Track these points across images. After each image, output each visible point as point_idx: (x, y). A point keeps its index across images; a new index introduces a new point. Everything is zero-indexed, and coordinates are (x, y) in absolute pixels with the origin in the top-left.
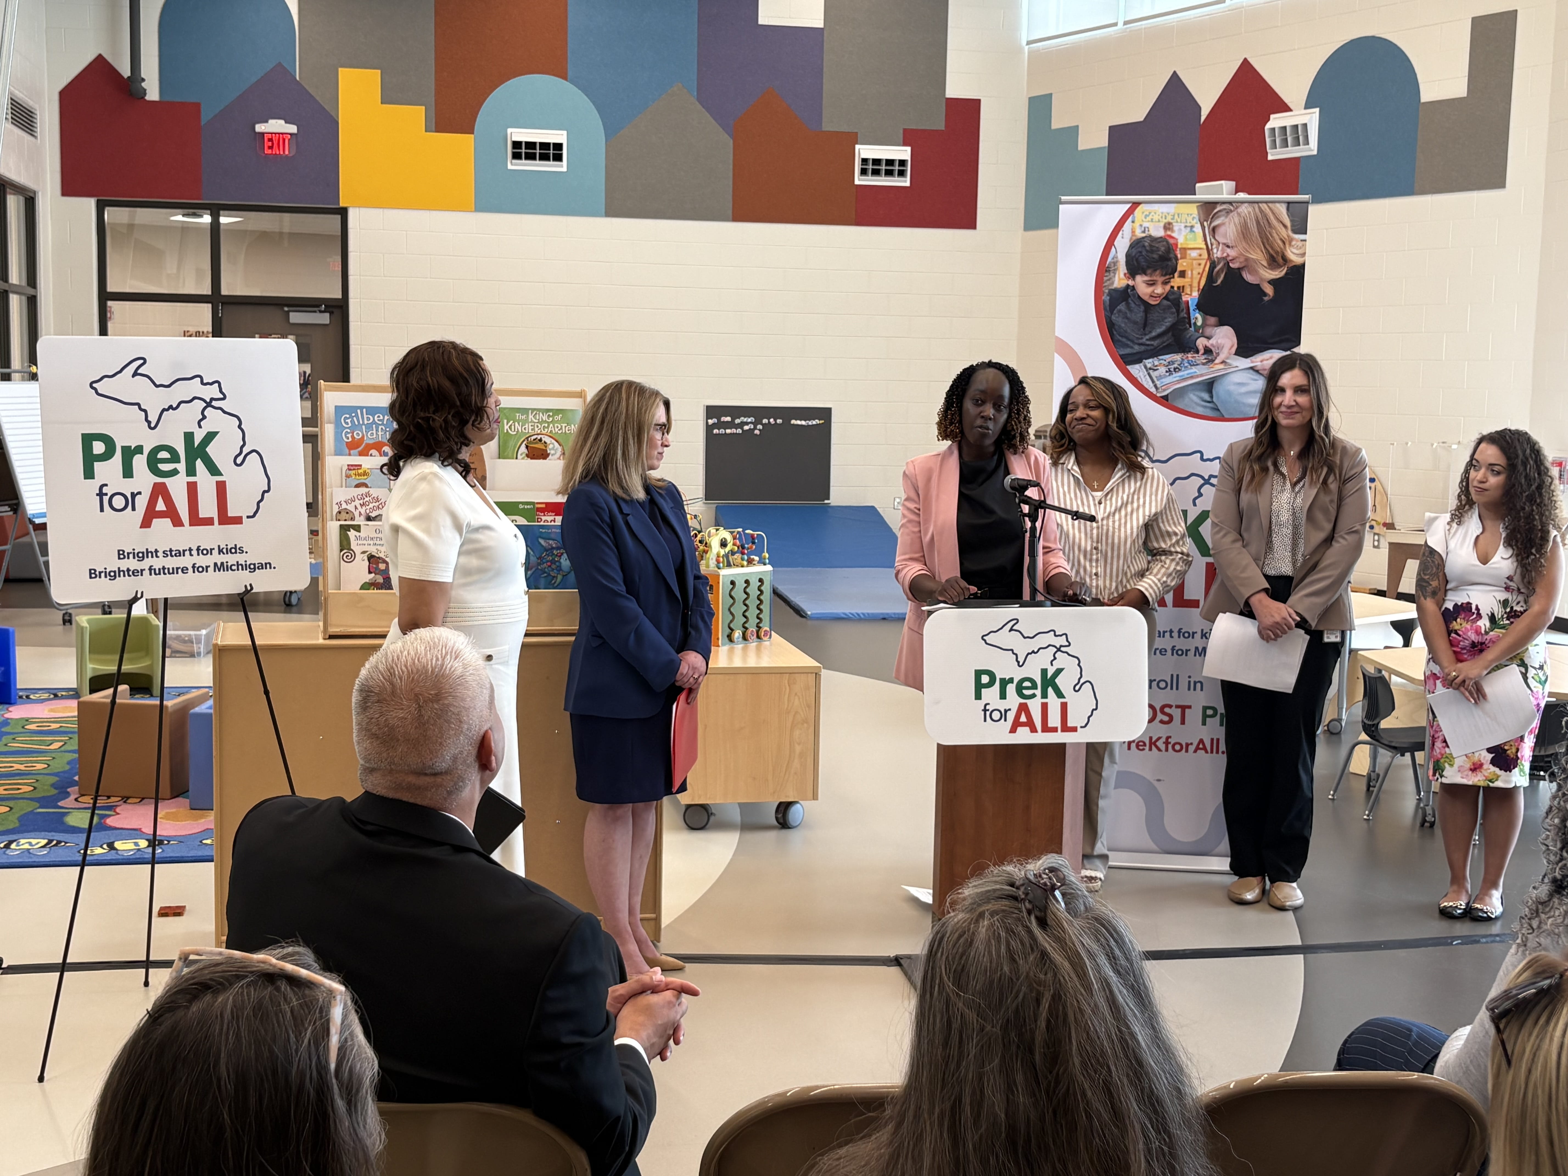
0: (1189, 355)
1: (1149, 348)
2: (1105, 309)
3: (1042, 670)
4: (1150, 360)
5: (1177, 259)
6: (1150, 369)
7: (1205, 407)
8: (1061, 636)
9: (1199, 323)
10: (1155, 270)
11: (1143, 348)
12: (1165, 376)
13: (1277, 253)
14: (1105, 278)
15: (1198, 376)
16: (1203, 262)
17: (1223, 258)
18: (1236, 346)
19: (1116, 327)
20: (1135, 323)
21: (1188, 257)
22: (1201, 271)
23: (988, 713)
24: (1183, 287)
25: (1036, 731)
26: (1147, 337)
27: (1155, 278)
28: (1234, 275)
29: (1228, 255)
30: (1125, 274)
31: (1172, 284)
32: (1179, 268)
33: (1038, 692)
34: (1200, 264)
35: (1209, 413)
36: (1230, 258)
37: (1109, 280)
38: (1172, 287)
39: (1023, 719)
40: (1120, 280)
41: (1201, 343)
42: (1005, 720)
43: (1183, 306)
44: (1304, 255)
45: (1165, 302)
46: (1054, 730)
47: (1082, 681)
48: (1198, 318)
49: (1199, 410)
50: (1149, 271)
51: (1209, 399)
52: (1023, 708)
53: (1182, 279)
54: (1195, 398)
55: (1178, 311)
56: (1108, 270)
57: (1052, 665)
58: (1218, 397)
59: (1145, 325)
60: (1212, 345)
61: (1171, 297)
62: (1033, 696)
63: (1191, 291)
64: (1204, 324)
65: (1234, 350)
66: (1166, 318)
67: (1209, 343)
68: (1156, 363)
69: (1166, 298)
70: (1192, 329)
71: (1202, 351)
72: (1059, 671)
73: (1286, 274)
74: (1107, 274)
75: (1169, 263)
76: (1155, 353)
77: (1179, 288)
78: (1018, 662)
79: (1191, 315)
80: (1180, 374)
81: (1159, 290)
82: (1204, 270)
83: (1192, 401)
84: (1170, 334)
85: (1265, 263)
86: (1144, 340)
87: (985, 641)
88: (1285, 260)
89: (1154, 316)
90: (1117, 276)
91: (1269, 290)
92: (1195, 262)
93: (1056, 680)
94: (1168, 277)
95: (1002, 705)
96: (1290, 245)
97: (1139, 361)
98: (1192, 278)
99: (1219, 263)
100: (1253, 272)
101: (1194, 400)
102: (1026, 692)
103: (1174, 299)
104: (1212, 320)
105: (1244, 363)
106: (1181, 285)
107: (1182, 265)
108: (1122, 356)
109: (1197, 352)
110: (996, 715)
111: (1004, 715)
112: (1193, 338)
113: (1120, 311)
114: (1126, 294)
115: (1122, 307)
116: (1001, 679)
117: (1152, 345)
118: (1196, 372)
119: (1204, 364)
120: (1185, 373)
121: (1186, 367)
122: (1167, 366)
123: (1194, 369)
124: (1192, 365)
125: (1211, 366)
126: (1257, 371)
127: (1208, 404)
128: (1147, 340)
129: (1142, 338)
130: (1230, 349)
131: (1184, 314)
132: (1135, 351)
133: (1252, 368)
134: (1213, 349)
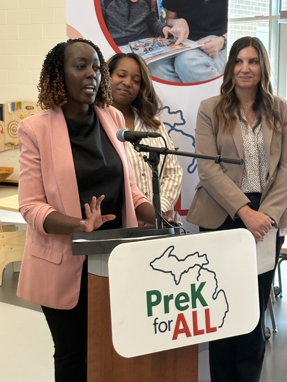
0: (159, 39)
1: (131, 33)
2: (101, 4)
3: (192, 285)
4: (133, 42)
6: (134, 49)
7: (170, 76)
8: (202, 256)
9: (164, 16)
11: (128, 33)
12: (144, 54)
15: (164, 54)
18: (188, 33)
19: (110, 18)
20: (123, 15)
23: (157, 326)
25: (191, 336)
26: (131, 26)
33: (190, 303)
35: (172, 80)
39: (181, 327)
41: (166, 30)
42: (169, 330)
43: (153, 4)
46: (202, 332)
47: (218, 291)
48: (163, 12)
49: (166, 78)
51: (172, 70)
52: (181, 318)
54: (163, 70)
55: (150, 7)
57: (198, 280)
58: (178, 69)
59: (129, 17)
60: (173, 32)
62: (187, 307)
64: (167, 17)
65: (187, 36)
66: (142, 12)
67: (172, 30)
68: (138, 45)
70: (160, 20)
71: (166, 36)
72: (203, 284)
76: (136, 37)
78: (176, 281)
79: (159, 10)
80: (153, 52)
83: (161, 71)
84: (145, 24)
86: (129, 28)
87: (152, 266)
89: (134, 10)
93: (201, 292)
95: (166, 318)
97: (126, 43)
102: (182, 305)
104: (172, 14)
105: (194, 44)
108: (115, 40)
109: (163, 36)
110: (163, 327)
111: (168, 326)
112: (160, 27)
113: (111, 7)
115: (113, 3)
116: (165, 297)
117: (134, 31)
118: (163, 51)
119: (168, 45)
120: (155, 52)
121: (157, 47)
122: (144, 47)
123: (162, 49)
124: (160, 46)
125: (173, 47)
126: (202, 50)
127: (172, 74)
128: (131, 28)
129: (127, 27)
130: (185, 35)
131: (153, 10)
132: (123, 36)
133: (199, 48)
134: (174, 35)
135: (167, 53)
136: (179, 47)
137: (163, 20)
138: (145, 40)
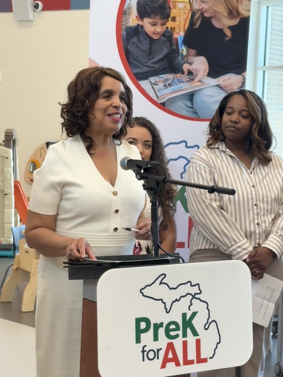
0: (178, 75)
1: (152, 69)
2: (123, 40)
3: (183, 314)
4: (153, 78)
5: (170, 8)
6: (154, 84)
7: (188, 111)
8: (195, 285)
9: (185, 53)
10: (156, 15)
11: (149, 69)
12: (163, 89)
13: (233, 8)
14: (123, 19)
15: (184, 90)
16: (187, 12)
17: (200, 10)
18: (208, 71)
19: (131, 54)
21: (177, 7)
22: (185, 18)
23: (145, 353)
24: (174, 28)
25: (180, 365)
26: (152, 62)
27: (156, 21)
28: (206, 22)
29: (203, 8)
30: (136, 17)
31: (167, 26)
32: (172, 15)
33: (180, 333)
34: (185, 13)
35: (191, 115)
36: (204, 10)
37: (126, 20)
38: (167, 28)
39: (170, 356)
40: (133, 20)
41: (186, 67)
42: (158, 358)
43: (174, 41)
44: (249, 10)
45: (163, 38)
46: (192, 362)
47: (210, 321)
48: (184, 50)
49: (184, 113)
50: (152, 16)
51: (191, 106)
52: (170, 347)
53: (173, 22)
56: (125, 13)
57: (189, 310)
58: (197, 105)
59: (150, 53)
60: (193, 69)
61: (167, 35)
62: (177, 336)
63: (179, 31)
64: (188, 55)
65: (206, 73)
66: (163, 49)
67: (191, 68)
68: (157, 80)
69: (163, 35)
70: (180, 57)
71: (186, 73)
73: (239, 23)
74: (124, 16)
75: (165, 11)
77: (171, 28)
78: (166, 309)
79: (179, 48)
80: (172, 88)
81: (159, 29)
82: (187, 17)
84: (166, 60)
85: (226, 14)
86: (149, 64)
87: (142, 293)
88: (238, 13)
89: (156, 47)
90: (131, 17)
91: (228, 33)
92: (182, 11)
93: (192, 322)
94: (164, 20)
95: (155, 346)
96: (241, 3)
97: (146, 78)
98: (180, 22)
99: (197, 13)
100: (218, 20)
101: (181, 106)
102: (173, 333)
103: (168, 36)
104: (193, 52)
105: (213, 82)
106: (173, 26)
107: (173, 13)
108: (135, 74)
109: (183, 73)
110: (151, 355)
111: (157, 354)
112: (181, 64)
113: (133, 43)
114: (137, 31)
115: (135, 39)
116: (155, 325)
117: (155, 67)
118: (182, 87)
119: (187, 82)
120: (175, 87)
121: (176, 83)
122: (164, 82)
123: (181, 85)
124: (180, 82)
125: (192, 83)
126: (221, 88)
127: (190, 109)
128: (151, 63)
129: (148, 62)
130: (204, 72)
131: (174, 47)
132: (143, 71)
133: (218, 85)
134: (193, 72)
135: (186, 89)
136: (199, 84)
137: (183, 57)
138: (165, 76)
